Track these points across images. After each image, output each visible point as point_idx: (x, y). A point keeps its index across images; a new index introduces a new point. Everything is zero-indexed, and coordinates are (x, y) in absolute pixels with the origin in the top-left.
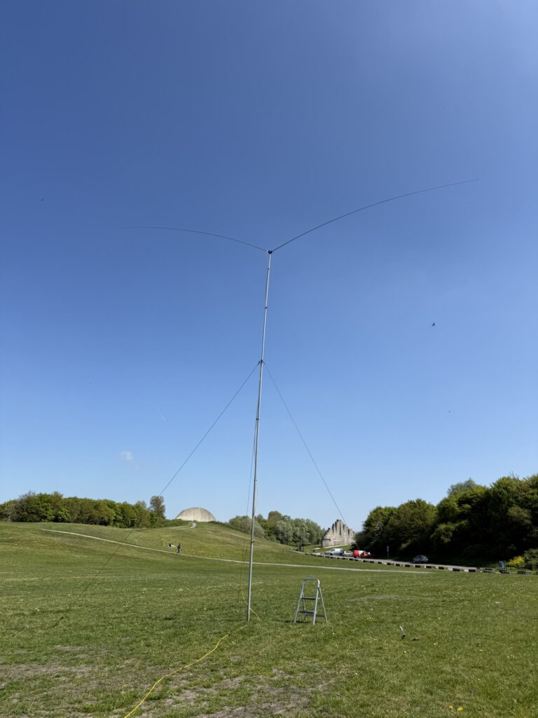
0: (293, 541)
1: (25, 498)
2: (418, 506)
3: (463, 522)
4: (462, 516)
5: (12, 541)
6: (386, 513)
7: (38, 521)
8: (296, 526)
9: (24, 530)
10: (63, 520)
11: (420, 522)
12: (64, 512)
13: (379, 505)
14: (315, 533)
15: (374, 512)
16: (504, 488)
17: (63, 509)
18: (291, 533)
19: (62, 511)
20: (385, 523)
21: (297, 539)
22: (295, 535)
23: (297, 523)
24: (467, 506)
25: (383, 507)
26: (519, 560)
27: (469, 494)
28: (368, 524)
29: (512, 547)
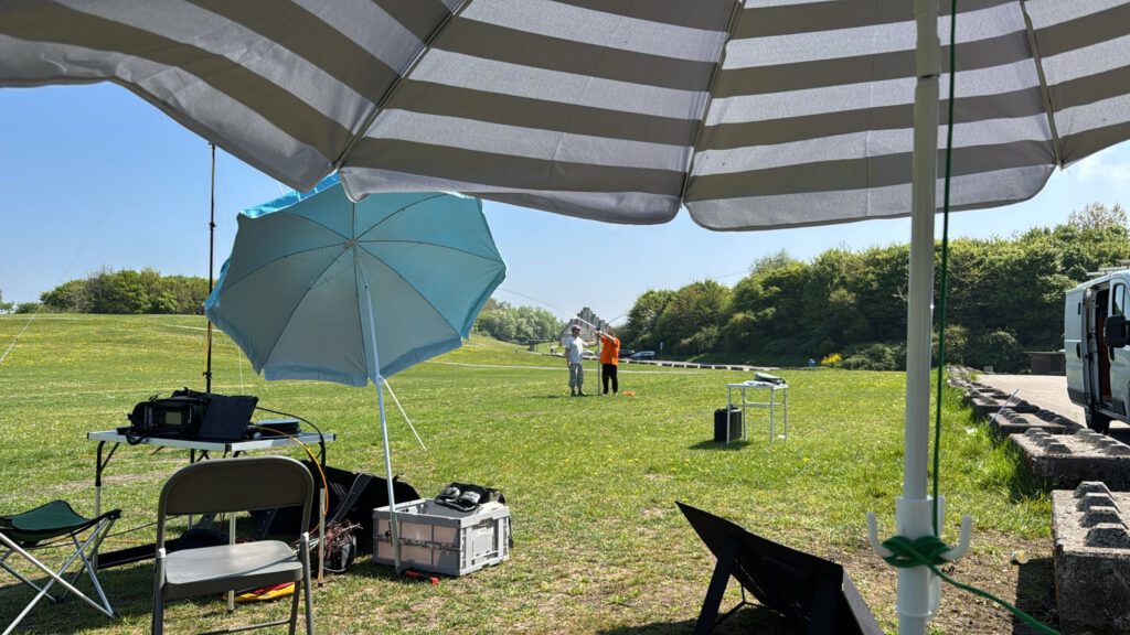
0: (516, 338)
1: (97, 277)
2: (708, 289)
3: (768, 311)
4: (768, 302)
5: (133, 341)
6: (662, 299)
7: (129, 313)
8: (521, 316)
9: (138, 326)
10: (167, 311)
11: (709, 310)
12: (168, 297)
13: (651, 289)
14: (549, 326)
15: (644, 297)
16: (829, 265)
17: (165, 294)
18: (513, 328)
19: (163, 296)
20: (659, 313)
21: (522, 336)
22: (519, 329)
23: (522, 313)
24: (775, 289)
25: (657, 290)
26: (835, 358)
27: (779, 272)
28: (636, 314)
29: (828, 342)
